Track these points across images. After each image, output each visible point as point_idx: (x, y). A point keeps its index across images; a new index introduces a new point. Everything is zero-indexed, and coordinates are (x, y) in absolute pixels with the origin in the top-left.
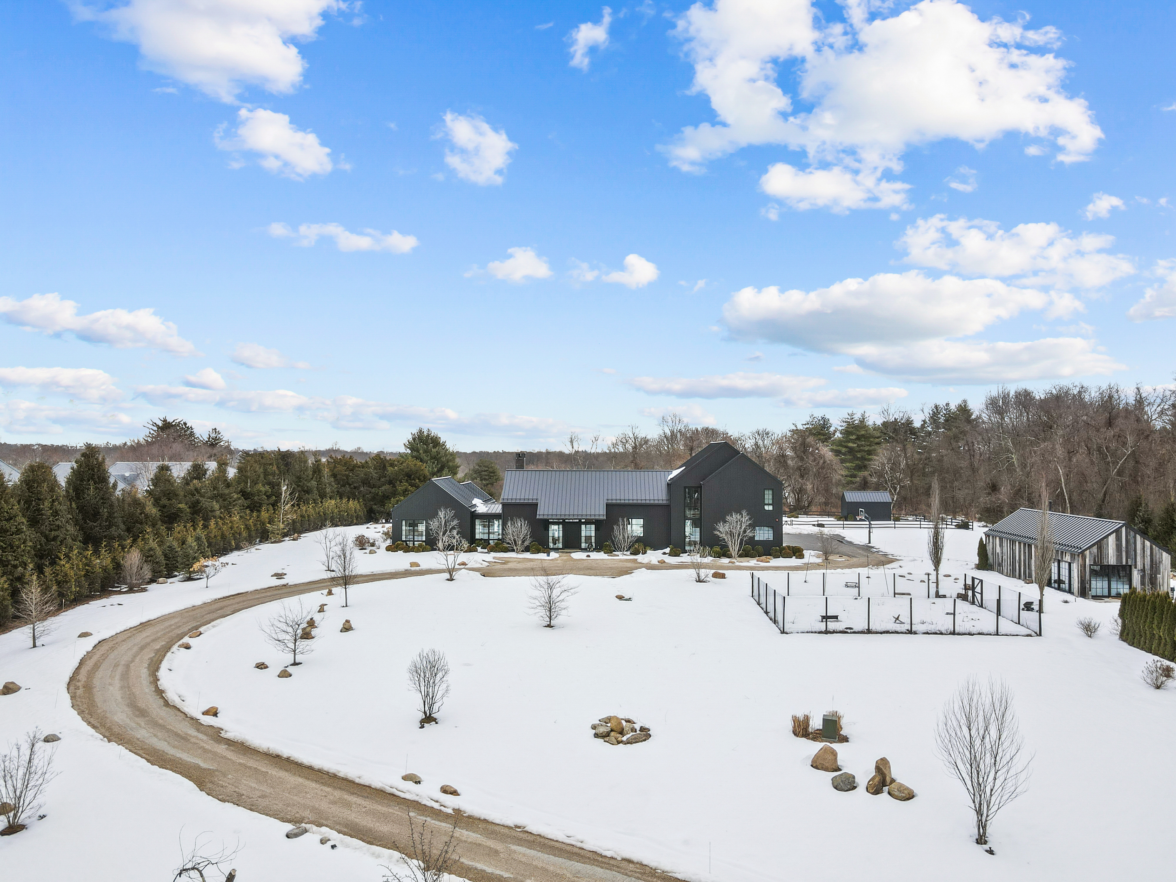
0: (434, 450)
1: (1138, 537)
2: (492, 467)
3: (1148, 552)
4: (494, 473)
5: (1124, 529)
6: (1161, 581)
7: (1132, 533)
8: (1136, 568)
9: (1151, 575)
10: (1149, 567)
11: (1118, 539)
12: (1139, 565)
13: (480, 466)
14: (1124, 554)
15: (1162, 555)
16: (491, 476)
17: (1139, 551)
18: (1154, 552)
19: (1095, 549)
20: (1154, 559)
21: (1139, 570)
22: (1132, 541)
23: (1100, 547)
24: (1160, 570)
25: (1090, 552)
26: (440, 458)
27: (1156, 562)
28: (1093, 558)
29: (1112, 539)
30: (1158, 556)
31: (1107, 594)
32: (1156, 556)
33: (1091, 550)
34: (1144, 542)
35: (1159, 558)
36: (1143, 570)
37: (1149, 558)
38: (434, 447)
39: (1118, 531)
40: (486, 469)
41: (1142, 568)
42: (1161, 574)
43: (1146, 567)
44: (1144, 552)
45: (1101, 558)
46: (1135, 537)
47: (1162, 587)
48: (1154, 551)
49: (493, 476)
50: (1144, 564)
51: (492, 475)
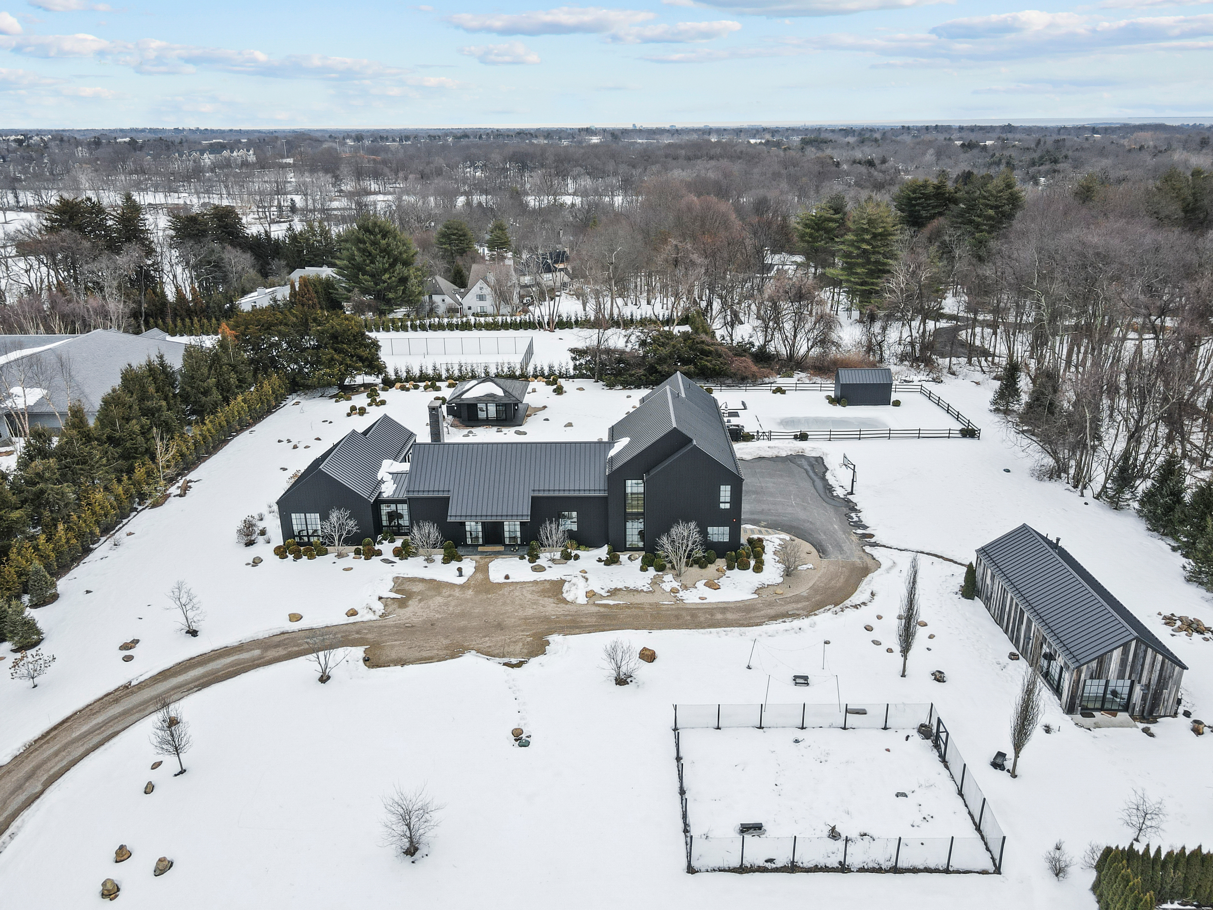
0: (383, 242)
1: (1150, 651)
2: (462, 230)
3: (1158, 666)
4: (465, 236)
5: (1134, 644)
6: (1167, 696)
7: (1143, 647)
8: (1139, 683)
9: (1156, 691)
10: (1156, 681)
11: (1125, 653)
12: (1144, 680)
13: (448, 229)
14: (1128, 669)
15: (1174, 670)
16: (461, 240)
17: (1147, 666)
18: (1165, 668)
19: (1094, 664)
20: (1164, 674)
21: (1142, 686)
22: (1141, 655)
23: (1101, 662)
24: (1168, 685)
25: (1088, 667)
26: (392, 250)
27: (1165, 678)
28: (1090, 673)
29: (1117, 655)
30: (1168, 671)
31: (1100, 707)
32: (1166, 672)
33: (1090, 664)
34: (1156, 656)
35: (1170, 673)
36: (1148, 686)
37: (1158, 672)
38: (384, 236)
39: (1126, 646)
40: (456, 231)
41: (1147, 682)
42: (1169, 689)
43: (1152, 682)
44: (1153, 667)
45: (1100, 672)
46: (1146, 651)
47: (1166, 703)
48: (1166, 665)
49: (463, 240)
50: (1150, 679)
51: (462, 238)
